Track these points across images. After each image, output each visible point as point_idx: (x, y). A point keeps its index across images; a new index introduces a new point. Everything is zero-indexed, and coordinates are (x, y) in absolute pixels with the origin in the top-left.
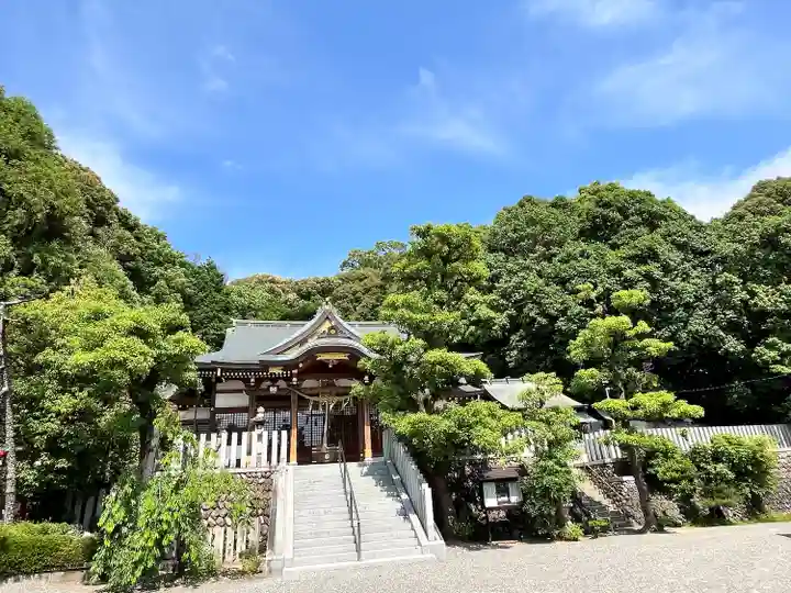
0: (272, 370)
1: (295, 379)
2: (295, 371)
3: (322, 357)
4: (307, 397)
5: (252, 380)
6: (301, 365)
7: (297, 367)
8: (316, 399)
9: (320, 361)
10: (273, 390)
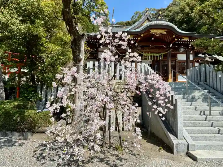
2: (139, 39)
3: (153, 32)
4: (142, 54)
6: (142, 35)
7: (140, 36)
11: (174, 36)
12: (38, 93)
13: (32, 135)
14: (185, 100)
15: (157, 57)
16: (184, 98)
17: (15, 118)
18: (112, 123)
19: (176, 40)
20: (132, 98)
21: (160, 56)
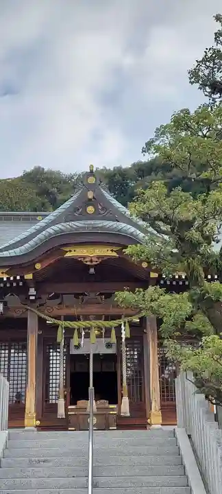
1: (32, 291)
2: (29, 276)
3: (73, 252)
6: (38, 266)
7: (32, 270)
8: (68, 324)
11: (144, 265)
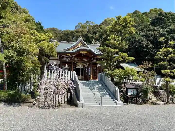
0: (68, 55)
1: (73, 58)
2: (74, 56)
3: (82, 52)
4: (76, 63)
5: (62, 57)
6: (76, 54)
7: (75, 54)
9: (81, 53)
10: (67, 60)
11: (93, 55)
12: (17, 87)
13: (23, 104)
14: (90, 89)
15: (85, 65)
16: (90, 88)
17: (17, 97)
18: (57, 100)
19: (94, 57)
20: (67, 89)
21: (86, 65)
